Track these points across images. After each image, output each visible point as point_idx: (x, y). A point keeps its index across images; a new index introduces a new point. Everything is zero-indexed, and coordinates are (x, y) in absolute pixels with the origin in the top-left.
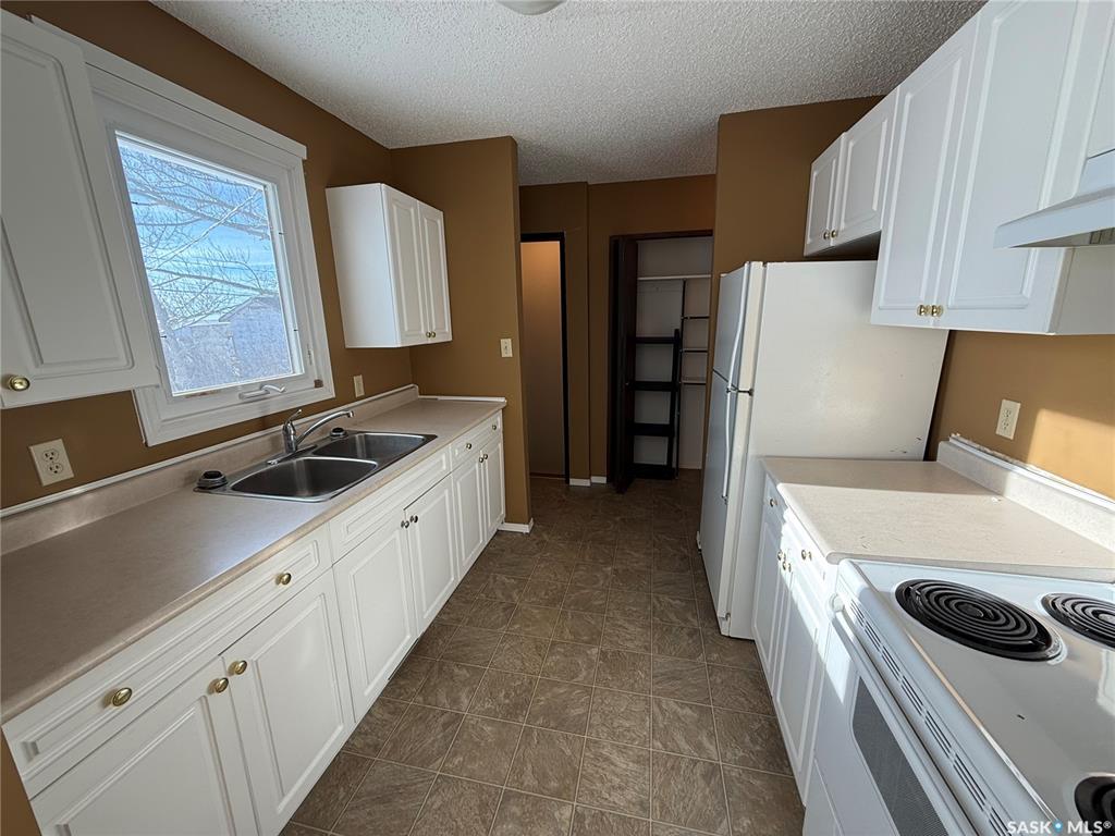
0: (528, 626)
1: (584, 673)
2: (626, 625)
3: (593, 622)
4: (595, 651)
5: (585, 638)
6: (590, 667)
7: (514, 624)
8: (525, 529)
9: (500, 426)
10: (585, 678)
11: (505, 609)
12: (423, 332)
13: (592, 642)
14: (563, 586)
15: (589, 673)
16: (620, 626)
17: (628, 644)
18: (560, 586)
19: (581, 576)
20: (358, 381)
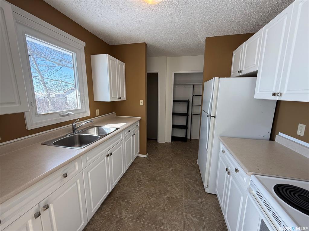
0: (145, 188)
1: (162, 204)
2: (175, 188)
3: (165, 187)
4: (166, 197)
5: (163, 192)
6: (164, 202)
7: (141, 187)
8: (145, 156)
9: (139, 125)
10: (163, 206)
11: (138, 182)
12: (117, 97)
13: (165, 194)
14: (156, 175)
15: (164, 205)
16: (174, 188)
17: (176, 195)
18: (155, 175)
19: (162, 171)
20: (97, 111)
